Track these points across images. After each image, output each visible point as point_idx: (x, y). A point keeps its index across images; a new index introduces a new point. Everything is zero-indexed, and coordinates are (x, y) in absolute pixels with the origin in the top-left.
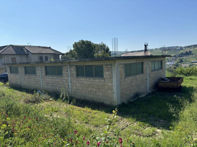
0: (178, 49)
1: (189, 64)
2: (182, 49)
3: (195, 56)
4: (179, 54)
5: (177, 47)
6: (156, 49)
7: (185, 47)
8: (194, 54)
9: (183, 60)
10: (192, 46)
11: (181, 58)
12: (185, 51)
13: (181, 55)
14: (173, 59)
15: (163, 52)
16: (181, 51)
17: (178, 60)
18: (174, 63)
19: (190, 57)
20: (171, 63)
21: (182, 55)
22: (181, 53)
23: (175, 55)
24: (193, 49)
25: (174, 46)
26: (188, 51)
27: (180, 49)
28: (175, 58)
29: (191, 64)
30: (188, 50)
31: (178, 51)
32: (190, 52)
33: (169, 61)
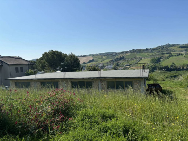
0: (114, 55)
1: (124, 67)
2: (117, 55)
3: (127, 60)
4: (115, 59)
5: (113, 53)
6: (97, 54)
7: (119, 53)
8: (126, 59)
9: (119, 64)
10: (124, 52)
11: (117, 62)
12: (119, 56)
13: (116, 60)
14: (111, 63)
15: (102, 57)
16: (117, 57)
17: (115, 64)
18: (113, 67)
19: (123, 61)
20: (110, 67)
21: (118, 59)
22: (117, 58)
23: (112, 59)
24: (125, 55)
25: (110, 52)
26: (121, 57)
27: (115, 54)
28: (112, 62)
29: (125, 67)
30: (121, 55)
31: (115, 56)
32: (123, 57)
33: (108, 65)
